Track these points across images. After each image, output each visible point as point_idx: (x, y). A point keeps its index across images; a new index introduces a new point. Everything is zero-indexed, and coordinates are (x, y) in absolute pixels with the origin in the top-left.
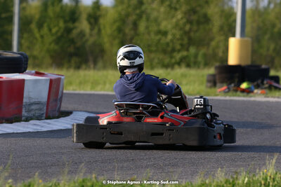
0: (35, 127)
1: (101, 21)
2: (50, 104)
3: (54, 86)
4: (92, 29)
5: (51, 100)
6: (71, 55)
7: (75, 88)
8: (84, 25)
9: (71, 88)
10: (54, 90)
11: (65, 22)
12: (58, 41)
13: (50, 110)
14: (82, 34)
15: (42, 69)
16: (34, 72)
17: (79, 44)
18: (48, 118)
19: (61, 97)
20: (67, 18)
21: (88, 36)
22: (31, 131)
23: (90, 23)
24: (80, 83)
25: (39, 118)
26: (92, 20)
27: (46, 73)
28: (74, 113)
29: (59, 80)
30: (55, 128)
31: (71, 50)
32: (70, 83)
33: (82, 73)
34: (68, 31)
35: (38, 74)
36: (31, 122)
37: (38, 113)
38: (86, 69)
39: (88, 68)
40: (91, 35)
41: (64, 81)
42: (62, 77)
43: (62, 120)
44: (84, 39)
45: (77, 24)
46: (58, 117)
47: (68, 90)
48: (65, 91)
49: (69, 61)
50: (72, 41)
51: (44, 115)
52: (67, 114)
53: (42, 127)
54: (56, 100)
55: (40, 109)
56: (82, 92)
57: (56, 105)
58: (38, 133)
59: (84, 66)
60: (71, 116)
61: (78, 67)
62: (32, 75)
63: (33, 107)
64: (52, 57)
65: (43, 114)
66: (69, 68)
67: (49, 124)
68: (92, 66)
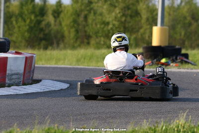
0: (15, 91)
1: (62, 15)
2: (26, 74)
3: (29, 61)
4: (55, 21)
5: (27, 71)
6: (41, 40)
7: (43, 63)
8: (50, 18)
9: (41, 63)
10: (28, 65)
11: (36, 16)
12: (31, 30)
13: (25, 78)
14: (48, 25)
15: (20, 49)
16: (14, 51)
17: (47, 32)
18: (24, 84)
19: (34, 69)
20: (38, 13)
21: (52, 26)
22: (12, 93)
23: (55, 17)
24: (48, 60)
25: (18, 85)
26: (56, 15)
27: (23, 52)
28: (43, 81)
29: (32, 57)
30: (30, 91)
31: (41, 36)
32: (41, 60)
33: (48, 52)
34: (39, 22)
35: (17, 53)
36: (12, 87)
37: (17, 81)
38: (51, 49)
39: (53, 49)
40: (55, 25)
41: (36, 57)
42: (34, 55)
43: (34, 85)
44: (50, 28)
45: (45, 17)
46: (31, 84)
47: (38, 64)
48: (36, 65)
49: (39, 44)
50: (42, 30)
51: (22, 82)
52: (38, 81)
53: (20, 91)
54: (30, 72)
55: (19, 78)
56: (48, 66)
57: (30, 75)
58: (17, 95)
59: (50, 48)
60: (41, 83)
61: (46, 48)
62: (13, 54)
63: (14, 77)
64: (27, 41)
65: (20, 82)
66: (39, 49)
67: (25, 88)
68: (56, 47)
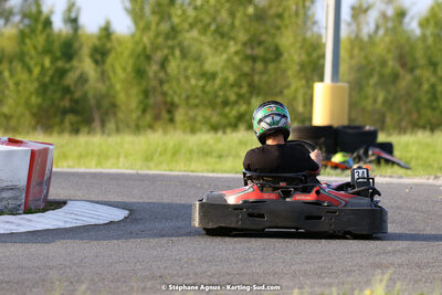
0: (7, 226)
1: (110, 59)
2: (31, 191)
3: (38, 160)
5: (33, 183)
6: (65, 112)
7: (71, 163)
8: (87, 66)
9: (65, 164)
10: (37, 168)
11: (54, 60)
12: (43, 89)
13: (31, 198)
14: (83, 79)
15: (19, 133)
16: (6, 138)
17: (78, 95)
18: (28, 211)
19: (50, 178)
20: (58, 54)
22: (2, 232)
23: (96, 62)
24: (80, 156)
25: (13, 212)
26: (98, 57)
27: (24, 140)
28: (69, 202)
29: (45, 151)
30: (40, 227)
31: (66, 103)
32: (65, 156)
33: (82, 139)
34: (62, 73)
35: (12, 142)
36: (2, 218)
37: (11, 204)
38: (89, 133)
39: (92, 132)
41: (54, 153)
42: (51, 147)
43: (50, 214)
44: (86, 87)
45: (75, 63)
46: (44, 211)
47: (59, 166)
48: (54, 169)
49: (62, 122)
50: (67, 90)
51: (23, 207)
52: (59, 204)
53: (19, 225)
54: (40, 184)
55: (16, 198)
56: (82, 170)
57: (41, 192)
58: (12, 235)
59: (86, 130)
60: (65, 208)
61: (76, 131)
62: (3, 143)
63: (5, 195)
64: (34, 115)
65: (20, 205)
66: (61, 132)
67: (30, 220)
68: (98, 128)
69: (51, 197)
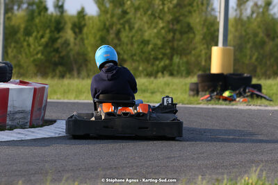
0: (19, 136)
1: (85, 30)
2: (34, 114)
3: (38, 95)
4: (75, 39)
5: (35, 109)
6: (56, 65)
7: (59, 97)
8: (69, 34)
9: (55, 97)
10: (38, 99)
11: (51, 32)
13: (34, 118)
14: (66, 43)
15: (27, 78)
16: (18, 81)
17: (64, 53)
18: (32, 126)
19: (46, 106)
20: (53, 29)
21: (72, 45)
22: (16, 139)
23: (75, 33)
24: (65, 92)
25: (23, 127)
26: (77, 30)
27: (30, 82)
28: (58, 122)
29: (43, 89)
30: (39, 136)
31: (56, 59)
32: (55, 92)
33: (66, 81)
34: (54, 40)
35: (22, 83)
36: (16, 130)
37: (22, 122)
38: (70, 78)
39: (72, 77)
40: (75, 44)
41: (49, 89)
42: (46, 86)
43: (46, 128)
44: (69, 49)
45: (61, 34)
46: (42, 126)
47: (52, 99)
48: (48, 100)
49: (54, 70)
50: (57, 50)
51: (29, 124)
52: (51, 122)
53: (26, 135)
54: (40, 109)
55: (24, 118)
56: (66, 101)
57: (40, 114)
58: (22, 141)
59: (68, 76)
60: (55, 125)
61: (62, 76)
62: (16, 84)
63: (17, 116)
64: (36, 65)
65: (27, 123)
66: (53, 77)
67: (33, 132)
68: (75, 73)
69: (46, 118)
